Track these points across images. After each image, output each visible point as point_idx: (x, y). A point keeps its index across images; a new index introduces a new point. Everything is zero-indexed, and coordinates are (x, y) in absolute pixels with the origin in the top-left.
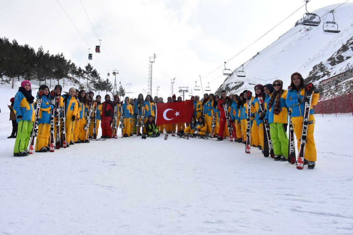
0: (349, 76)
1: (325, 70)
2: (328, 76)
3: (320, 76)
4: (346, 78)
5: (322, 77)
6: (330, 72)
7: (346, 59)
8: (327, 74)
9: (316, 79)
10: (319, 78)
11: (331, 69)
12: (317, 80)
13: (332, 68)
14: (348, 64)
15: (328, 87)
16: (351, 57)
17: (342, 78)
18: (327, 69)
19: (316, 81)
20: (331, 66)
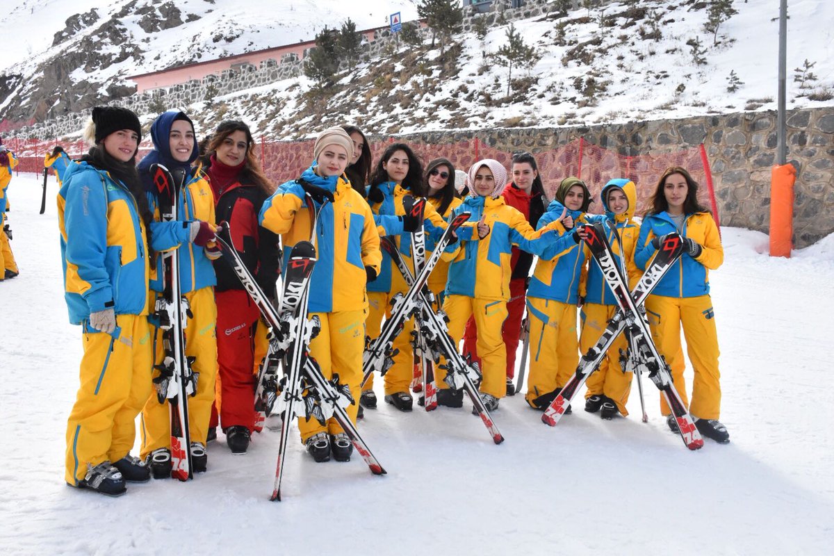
0: (243, 79)
1: (125, 40)
2: (138, 61)
3: (110, 55)
4: (234, 84)
5: (119, 60)
6: (144, 52)
7: (187, 21)
8: (132, 54)
9: (98, 64)
10: (106, 61)
11: (143, 40)
12: (103, 67)
13: (148, 40)
14: (195, 37)
15: (175, 101)
16: (200, 18)
17: (223, 83)
18: (132, 37)
19: (98, 70)
20: (142, 30)
